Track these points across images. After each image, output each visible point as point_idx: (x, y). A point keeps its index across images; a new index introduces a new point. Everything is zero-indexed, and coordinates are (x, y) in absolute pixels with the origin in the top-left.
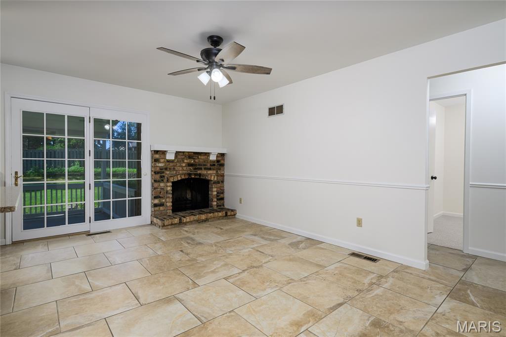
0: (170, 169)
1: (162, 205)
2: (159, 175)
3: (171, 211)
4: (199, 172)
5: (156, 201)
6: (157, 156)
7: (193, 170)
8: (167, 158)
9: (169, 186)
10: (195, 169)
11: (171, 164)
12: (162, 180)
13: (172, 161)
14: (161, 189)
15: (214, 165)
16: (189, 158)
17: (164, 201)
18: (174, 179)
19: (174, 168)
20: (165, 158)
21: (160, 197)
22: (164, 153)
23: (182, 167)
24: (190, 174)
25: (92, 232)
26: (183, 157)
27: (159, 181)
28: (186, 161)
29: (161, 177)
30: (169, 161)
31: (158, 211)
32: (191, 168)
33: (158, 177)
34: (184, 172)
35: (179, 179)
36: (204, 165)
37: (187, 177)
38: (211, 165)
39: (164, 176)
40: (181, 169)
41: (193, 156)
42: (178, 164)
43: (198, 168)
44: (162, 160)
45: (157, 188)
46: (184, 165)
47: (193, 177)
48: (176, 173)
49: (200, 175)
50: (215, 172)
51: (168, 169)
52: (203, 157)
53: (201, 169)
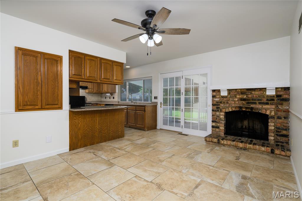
0: (224, 102)
1: (218, 127)
2: (216, 106)
3: (223, 133)
4: (252, 106)
5: (214, 124)
6: (214, 94)
7: (246, 104)
8: (221, 95)
9: (222, 115)
10: (248, 103)
11: (225, 99)
12: (218, 110)
13: (226, 97)
14: (217, 116)
15: (273, 100)
16: (242, 94)
17: (219, 125)
18: (225, 110)
19: (227, 102)
20: (220, 95)
21: (216, 122)
22: (219, 91)
23: (235, 101)
24: (240, 107)
25: (183, 133)
26: (236, 93)
27: (215, 111)
28: (238, 96)
29: (217, 108)
30: (223, 97)
31: (214, 131)
32: (244, 102)
33: (215, 107)
34: (236, 105)
35: (231, 110)
36: (258, 100)
37: (237, 109)
38: (267, 100)
39: (219, 108)
40: (233, 102)
41: (245, 93)
42: (231, 99)
43: (251, 102)
44: (218, 97)
45: (214, 115)
46: (236, 99)
47: (244, 110)
48: (229, 106)
49: (252, 108)
50: (274, 107)
51: (222, 103)
52: (257, 93)
53: (255, 103)
